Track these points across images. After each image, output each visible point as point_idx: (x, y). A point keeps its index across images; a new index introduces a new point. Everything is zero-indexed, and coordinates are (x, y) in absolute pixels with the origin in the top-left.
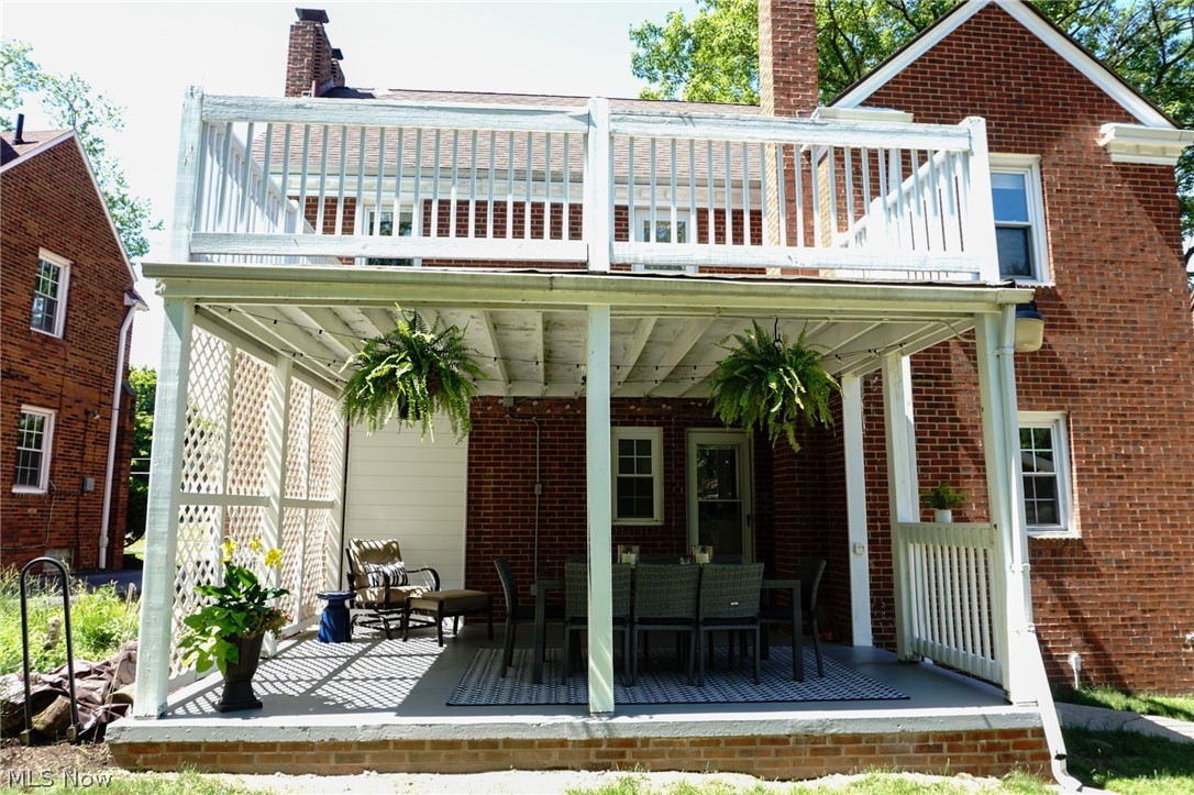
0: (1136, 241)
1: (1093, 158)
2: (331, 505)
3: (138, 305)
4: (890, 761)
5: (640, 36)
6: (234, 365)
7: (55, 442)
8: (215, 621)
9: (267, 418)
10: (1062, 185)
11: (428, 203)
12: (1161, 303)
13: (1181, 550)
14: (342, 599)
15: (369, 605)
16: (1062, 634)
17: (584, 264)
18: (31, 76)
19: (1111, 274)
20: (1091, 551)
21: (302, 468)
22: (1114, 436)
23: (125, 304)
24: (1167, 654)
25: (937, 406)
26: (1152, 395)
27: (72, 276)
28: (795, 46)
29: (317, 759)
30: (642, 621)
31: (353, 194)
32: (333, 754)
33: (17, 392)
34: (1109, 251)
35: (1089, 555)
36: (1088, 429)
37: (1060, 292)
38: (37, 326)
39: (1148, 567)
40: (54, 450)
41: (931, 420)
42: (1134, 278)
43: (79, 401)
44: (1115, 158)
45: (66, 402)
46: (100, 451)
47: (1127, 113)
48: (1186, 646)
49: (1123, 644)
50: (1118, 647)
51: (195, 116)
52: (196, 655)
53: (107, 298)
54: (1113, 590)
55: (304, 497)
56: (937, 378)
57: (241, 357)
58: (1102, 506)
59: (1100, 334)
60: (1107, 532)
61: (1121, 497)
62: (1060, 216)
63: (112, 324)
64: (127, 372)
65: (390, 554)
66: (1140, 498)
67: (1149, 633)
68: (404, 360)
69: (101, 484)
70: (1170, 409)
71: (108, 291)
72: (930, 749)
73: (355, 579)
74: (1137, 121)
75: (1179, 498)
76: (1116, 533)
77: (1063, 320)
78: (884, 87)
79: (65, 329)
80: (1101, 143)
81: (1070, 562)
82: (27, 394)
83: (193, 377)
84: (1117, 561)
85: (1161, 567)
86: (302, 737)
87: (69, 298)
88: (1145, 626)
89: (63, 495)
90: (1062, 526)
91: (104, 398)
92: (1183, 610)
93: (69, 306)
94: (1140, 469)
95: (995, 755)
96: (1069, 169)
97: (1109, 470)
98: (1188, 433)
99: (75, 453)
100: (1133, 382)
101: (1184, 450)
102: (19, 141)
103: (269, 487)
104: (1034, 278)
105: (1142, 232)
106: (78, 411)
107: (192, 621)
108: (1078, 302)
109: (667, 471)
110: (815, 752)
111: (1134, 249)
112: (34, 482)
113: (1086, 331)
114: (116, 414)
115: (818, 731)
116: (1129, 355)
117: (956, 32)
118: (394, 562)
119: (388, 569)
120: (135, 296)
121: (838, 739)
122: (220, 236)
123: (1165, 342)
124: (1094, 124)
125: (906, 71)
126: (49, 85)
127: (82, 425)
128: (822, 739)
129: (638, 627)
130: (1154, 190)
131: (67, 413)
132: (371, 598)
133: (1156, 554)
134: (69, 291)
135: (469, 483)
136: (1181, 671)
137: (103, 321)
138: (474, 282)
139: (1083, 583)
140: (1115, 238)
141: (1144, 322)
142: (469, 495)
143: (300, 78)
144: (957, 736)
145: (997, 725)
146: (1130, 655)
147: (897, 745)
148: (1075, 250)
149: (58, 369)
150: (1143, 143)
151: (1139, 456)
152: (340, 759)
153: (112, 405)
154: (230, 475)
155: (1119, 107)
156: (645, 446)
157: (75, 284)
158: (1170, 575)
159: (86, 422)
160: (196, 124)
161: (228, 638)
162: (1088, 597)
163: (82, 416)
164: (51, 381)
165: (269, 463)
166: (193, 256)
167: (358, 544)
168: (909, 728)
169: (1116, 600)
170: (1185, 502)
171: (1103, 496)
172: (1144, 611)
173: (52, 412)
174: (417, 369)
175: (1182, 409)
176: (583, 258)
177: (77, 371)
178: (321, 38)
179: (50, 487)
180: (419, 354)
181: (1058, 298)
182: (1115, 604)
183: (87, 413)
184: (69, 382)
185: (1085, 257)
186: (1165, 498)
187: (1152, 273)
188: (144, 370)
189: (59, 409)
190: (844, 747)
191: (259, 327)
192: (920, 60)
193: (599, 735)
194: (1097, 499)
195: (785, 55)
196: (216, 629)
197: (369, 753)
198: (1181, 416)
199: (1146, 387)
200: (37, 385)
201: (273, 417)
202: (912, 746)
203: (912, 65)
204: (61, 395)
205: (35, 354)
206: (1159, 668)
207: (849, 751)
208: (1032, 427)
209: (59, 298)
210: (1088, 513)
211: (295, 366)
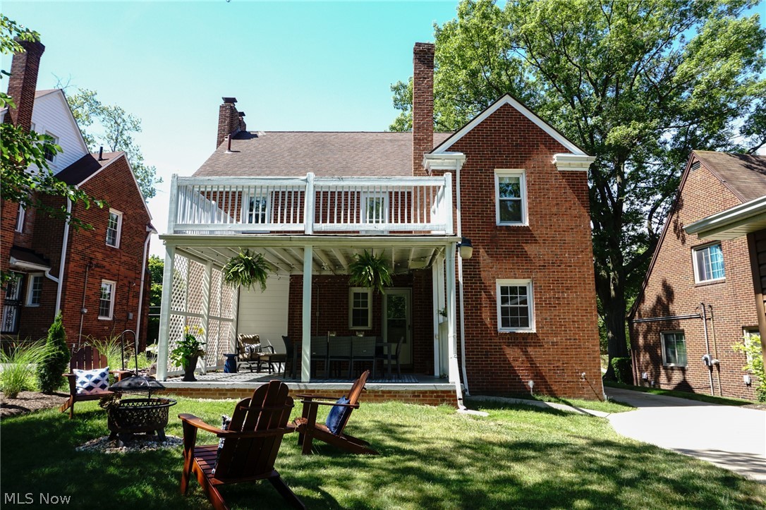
0: (567, 205)
1: (549, 169)
2: (232, 320)
3: (153, 231)
4: (401, 400)
5: (396, 89)
6: (189, 266)
7: (116, 296)
8: (181, 351)
9: (203, 285)
10: (534, 182)
11: (272, 192)
12: (577, 232)
13: (582, 338)
14: (234, 356)
15: (245, 360)
16: (526, 372)
17: (303, 232)
18: (97, 108)
19: (555, 220)
20: (540, 338)
21: (218, 305)
22: (553, 289)
23: (147, 230)
24: (573, 382)
25: (473, 277)
26: (571, 272)
27: (123, 219)
28: (423, 124)
29: (212, 394)
30: (331, 357)
31: (241, 190)
32: (218, 393)
33: (100, 274)
34: (554, 210)
35: (539, 340)
36: (541, 286)
37: (531, 228)
38: (108, 243)
39: (566, 345)
40: (115, 300)
41: (471, 283)
42: (565, 221)
43: (126, 277)
44: (559, 169)
45: (121, 277)
46: (135, 301)
47: (566, 149)
48: (582, 379)
49: (553, 377)
50: (551, 379)
51: (175, 184)
52: (176, 361)
53: (139, 229)
54: (550, 355)
55: (219, 316)
56: (474, 266)
57: (192, 262)
58: (546, 319)
59: (549, 246)
60: (548, 330)
61: (555, 316)
62: (533, 195)
63: (141, 240)
64: (147, 263)
65: (255, 340)
66: (564, 316)
67: (565, 373)
68: (242, 266)
69: (135, 316)
70: (579, 278)
71: (139, 226)
72: (415, 396)
73: (240, 350)
74: (570, 152)
75: (582, 316)
76: (552, 330)
77: (532, 240)
78: (456, 143)
79: (120, 244)
80: (553, 162)
81: (531, 342)
82: (105, 274)
83: (175, 264)
84: (552, 342)
85: (572, 345)
86: (208, 387)
87: (122, 230)
88: (563, 370)
89: (119, 321)
90: (530, 328)
91: (137, 276)
92: (581, 364)
93: (122, 233)
94: (563, 304)
95: (439, 399)
96: (538, 175)
97: (550, 304)
98: (587, 288)
99: (124, 301)
100: (563, 266)
101: (585, 295)
102: (101, 159)
103: (204, 311)
104: (522, 222)
105: (570, 201)
106: (125, 282)
107: (174, 351)
108: (539, 232)
109: (374, 306)
110: (375, 396)
111: (566, 209)
112: (107, 315)
113: (542, 244)
114: (142, 283)
115: (376, 389)
116: (562, 255)
117: (489, 117)
118: (257, 343)
119: (254, 346)
120: (151, 227)
121: (383, 392)
122: (183, 225)
123: (578, 249)
124: (550, 154)
125: (466, 135)
126: (105, 112)
127: (127, 288)
128: (378, 392)
129: (329, 359)
130: (577, 182)
131: (121, 283)
132: (246, 356)
133: (570, 339)
134: (122, 226)
135: (289, 311)
136: (579, 389)
137: (137, 239)
138: (265, 239)
139: (536, 352)
140: (558, 204)
141: (569, 240)
142: (289, 317)
143: (224, 130)
144: (426, 392)
145: (439, 389)
146: (556, 382)
147: (404, 394)
148: (539, 210)
149: (117, 263)
150: (571, 162)
151: (564, 298)
152: (220, 394)
153: (141, 279)
154: (188, 305)
155: (562, 146)
156: (365, 295)
157: (124, 223)
158: (576, 348)
159: (129, 287)
160: (176, 187)
161: (186, 357)
162: (537, 358)
163: (127, 284)
164: (114, 268)
165: (204, 302)
166: (175, 232)
167: (242, 336)
168: (408, 388)
169: (551, 359)
170: (584, 318)
171: (547, 315)
172: (563, 364)
173: (115, 282)
174: (246, 269)
175: (585, 278)
176: (303, 229)
177: (125, 263)
178: (233, 110)
179: (114, 317)
180: (248, 264)
181: (530, 231)
182: (551, 361)
183: (130, 283)
184: (122, 269)
185: (543, 213)
186: (575, 316)
187: (574, 219)
188: (153, 257)
189: (118, 281)
190: (385, 395)
191: (198, 253)
192: (472, 130)
193: (303, 388)
194: (544, 316)
195: (419, 128)
196: (182, 353)
197: (229, 393)
198: (585, 281)
199: (569, 268)
200: (109, 270)
201: (205, 284)
202: (409, 395)
203: (469, 133)
204: (119, 275)
205: (108, 256)
206: (569, 387)
207: (387, 396)
208: (509, 286)
209: (117, 230)
210: (540, 322)
211: (214, 264)
